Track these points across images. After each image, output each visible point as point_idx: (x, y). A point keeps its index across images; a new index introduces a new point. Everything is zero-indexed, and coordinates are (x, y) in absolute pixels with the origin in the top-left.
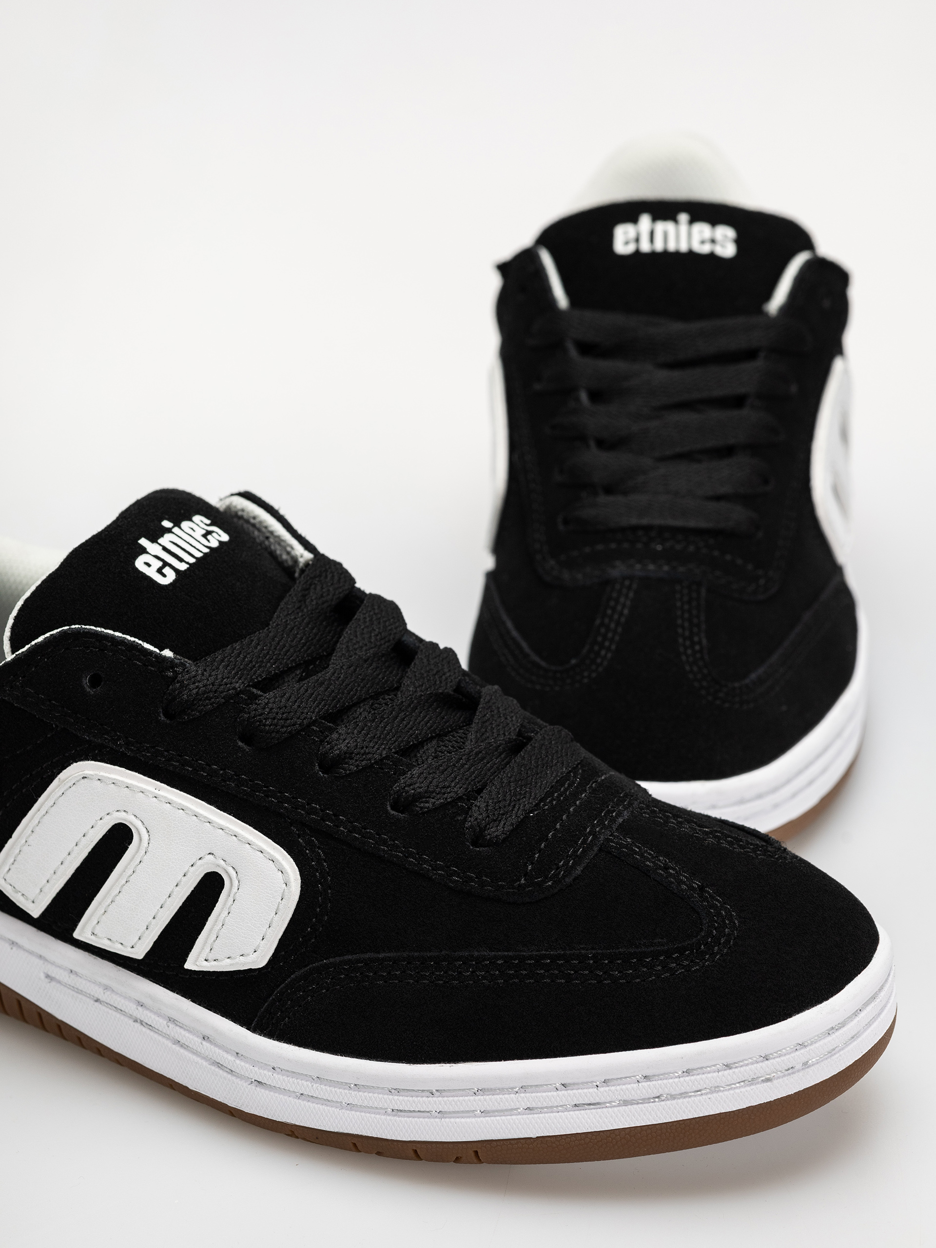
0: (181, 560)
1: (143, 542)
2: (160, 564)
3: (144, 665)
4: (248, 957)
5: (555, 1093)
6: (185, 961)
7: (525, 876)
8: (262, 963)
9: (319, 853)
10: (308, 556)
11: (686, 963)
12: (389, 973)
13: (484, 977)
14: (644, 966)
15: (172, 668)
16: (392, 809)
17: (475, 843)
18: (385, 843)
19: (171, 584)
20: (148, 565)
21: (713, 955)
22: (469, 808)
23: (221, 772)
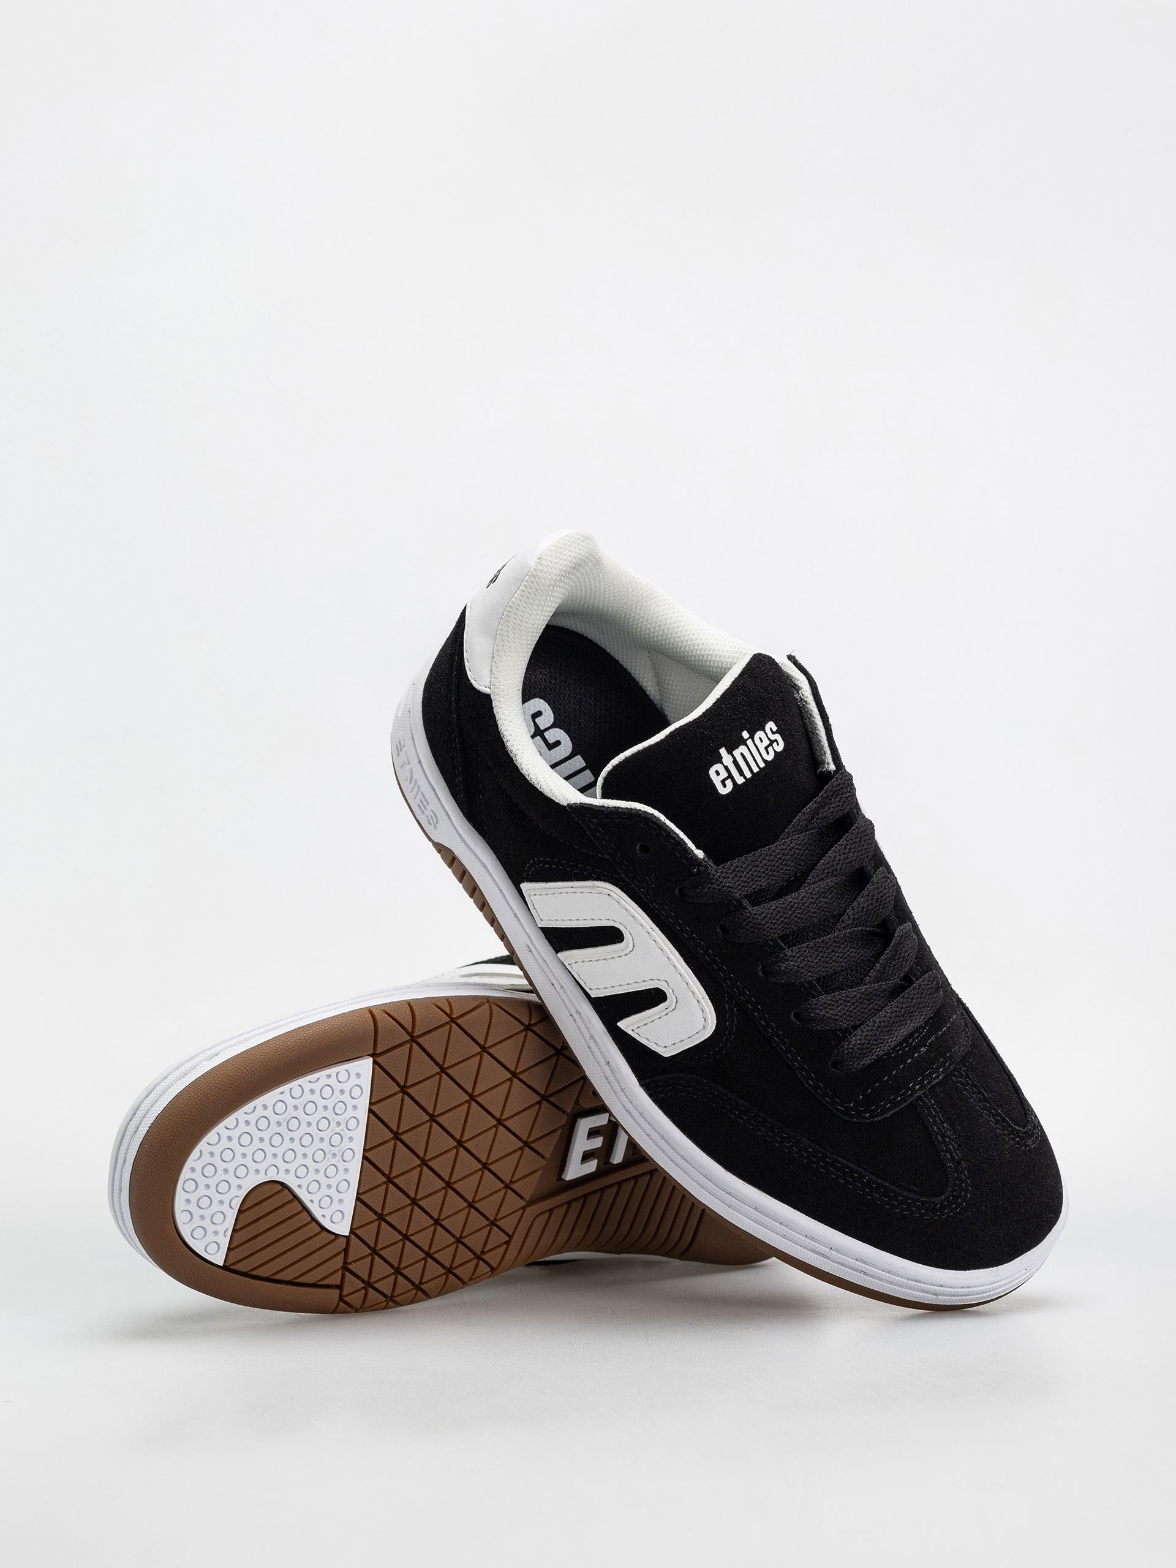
0: (741, 773)
1: (723, 751)
2: (726, 775)
3: (681, 857)
4: (659, 1048)
5: (804, 1238)
6: (620, 1021)
7: (854, 1101)
8: (666, 1055)
9: (734, 1019)
10: (832, 767)
11: (923, 1211)
12: (740, 1114)
13: (796, 1153)
14: (896, 1201)
15: (699, 866)
16: (794, 1016)
17: (834, 1065)
18: (778, 1036)
19: (726, 795)
20: (718, 773)
21: (942, 1214)
22: (844, 1040)
23: (698, 941)
